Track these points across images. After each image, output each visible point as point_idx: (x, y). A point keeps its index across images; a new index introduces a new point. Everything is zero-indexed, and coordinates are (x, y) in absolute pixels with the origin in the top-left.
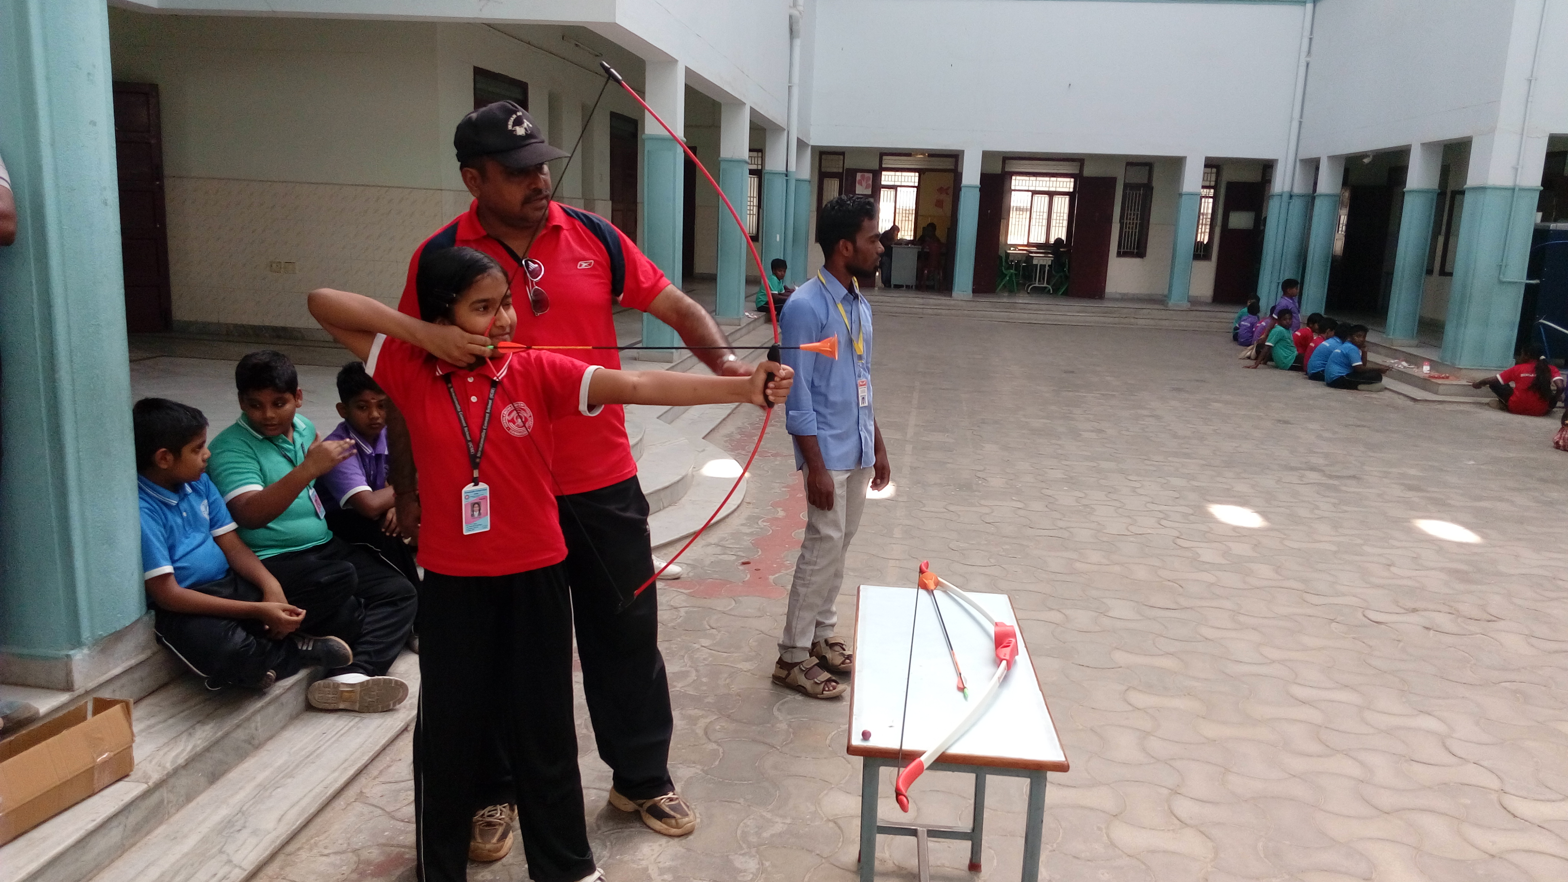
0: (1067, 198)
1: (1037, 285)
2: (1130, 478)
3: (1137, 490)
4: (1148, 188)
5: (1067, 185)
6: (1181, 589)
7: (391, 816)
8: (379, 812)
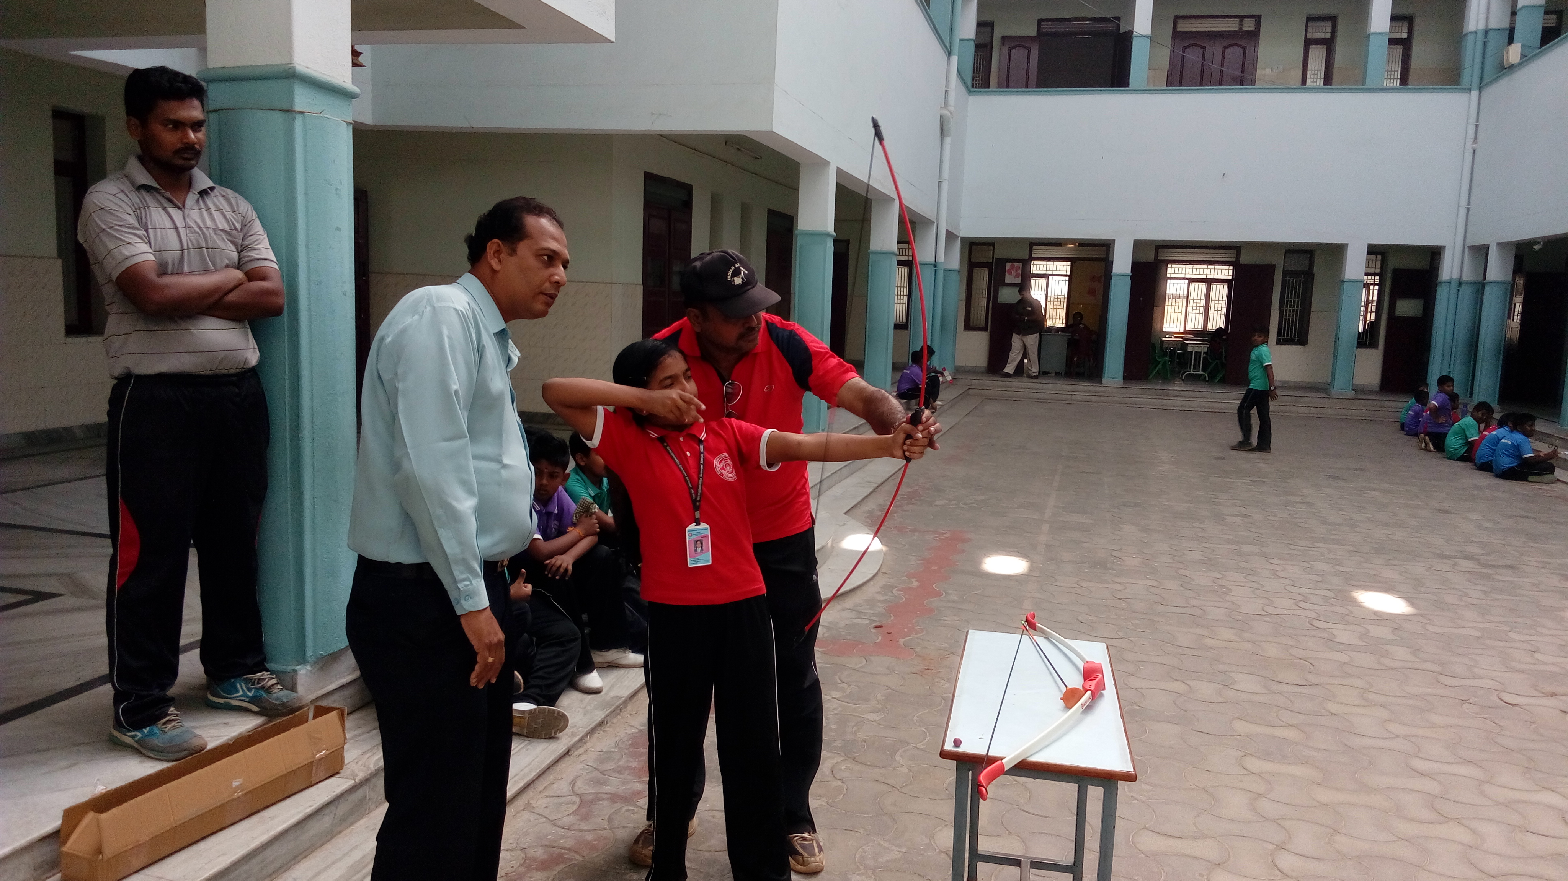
0: (1226, 286)
1: (1192, 372)
2: (1272, 561)
3: (1278, 573)
4: (1308, 277)
5: (1226, 272)
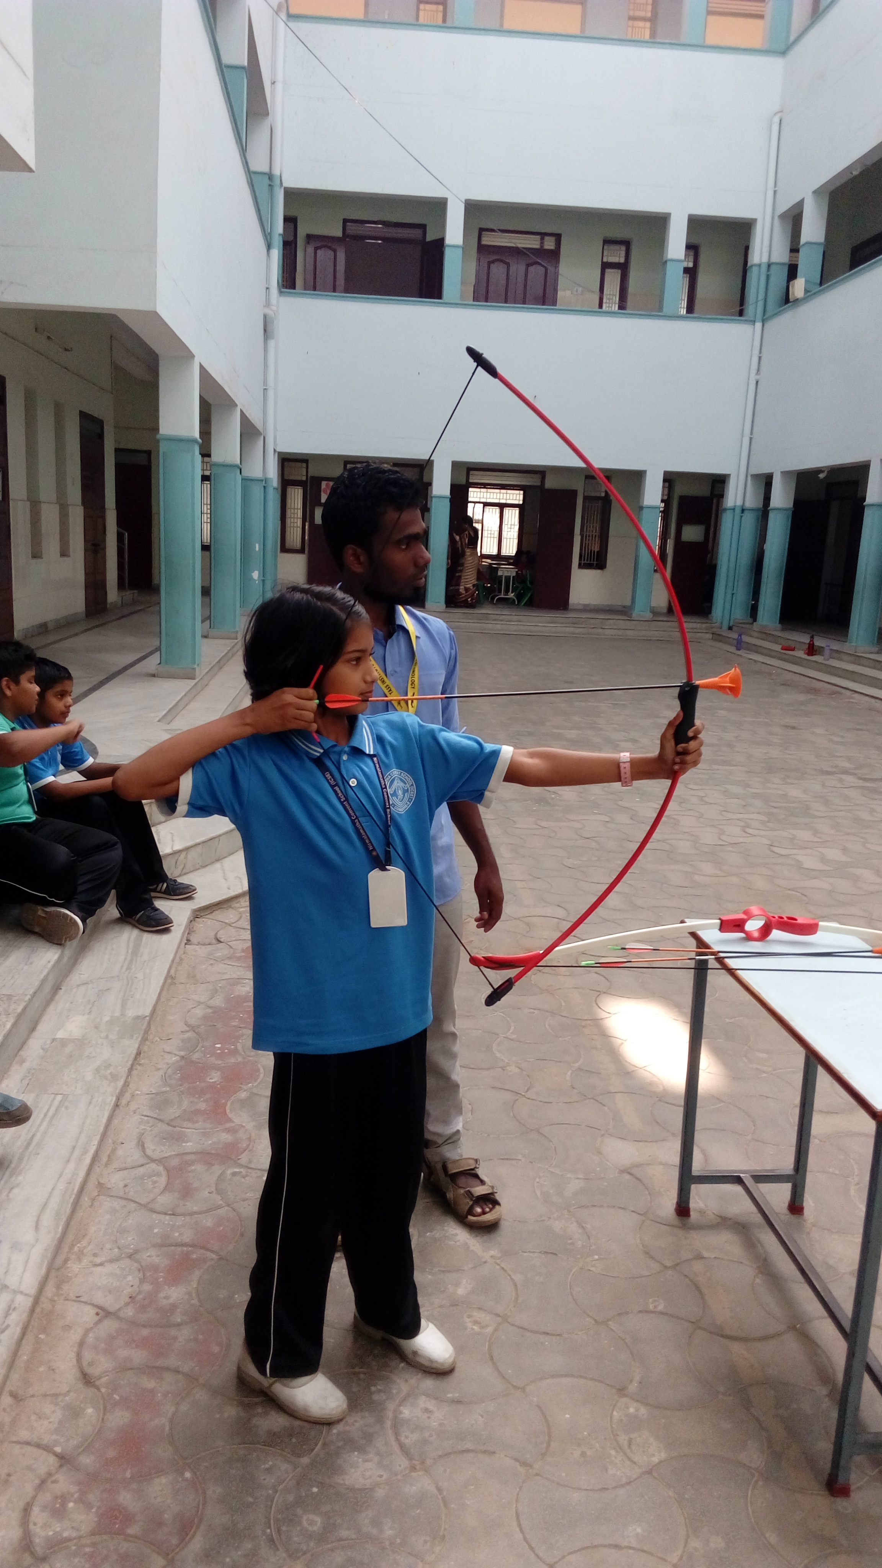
0: (517, 511)
1: (502, 596)
2: (691, 786)
3: (704, 798)
4: (606, 502)
5: (516, 497)
6: (805, 898)
7: (149, 1208)
8: (134, 1205)
